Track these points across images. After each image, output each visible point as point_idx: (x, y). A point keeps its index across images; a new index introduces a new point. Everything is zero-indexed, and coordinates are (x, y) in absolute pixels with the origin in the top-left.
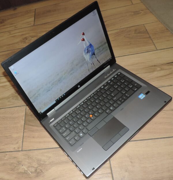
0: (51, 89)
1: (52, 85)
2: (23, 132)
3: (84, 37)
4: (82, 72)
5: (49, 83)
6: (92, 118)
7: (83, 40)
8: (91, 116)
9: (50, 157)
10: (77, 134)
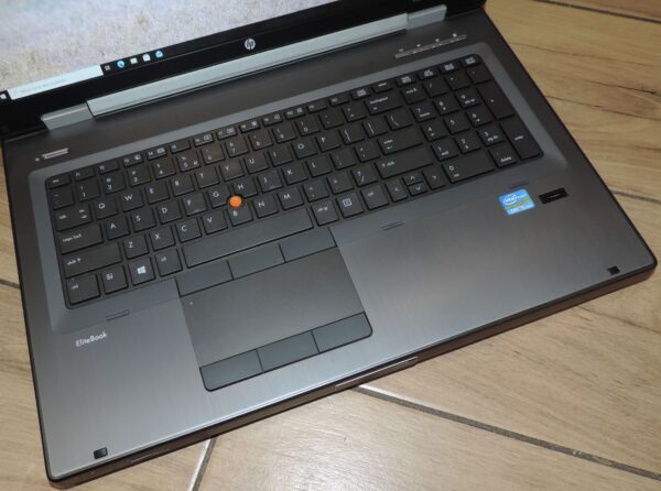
6: (235, 213)
8: (236, 201)
10: (124, 262)
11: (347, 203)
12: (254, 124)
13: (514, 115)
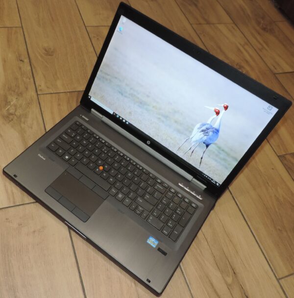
0: (126, 97)
1: (129, 94)
2: (66, 91)
3: (223, 112)
4: (171, 138)
5: (131, 89)
6: (97, 170)
7: (218, 113)
8: (101, 168)
9: (32, 128)
10: (66, 152)
11: (120, 196)
12: (128, 159)
13: (184, 227)
